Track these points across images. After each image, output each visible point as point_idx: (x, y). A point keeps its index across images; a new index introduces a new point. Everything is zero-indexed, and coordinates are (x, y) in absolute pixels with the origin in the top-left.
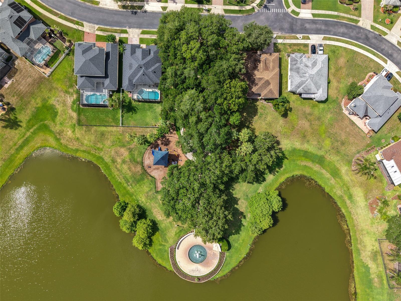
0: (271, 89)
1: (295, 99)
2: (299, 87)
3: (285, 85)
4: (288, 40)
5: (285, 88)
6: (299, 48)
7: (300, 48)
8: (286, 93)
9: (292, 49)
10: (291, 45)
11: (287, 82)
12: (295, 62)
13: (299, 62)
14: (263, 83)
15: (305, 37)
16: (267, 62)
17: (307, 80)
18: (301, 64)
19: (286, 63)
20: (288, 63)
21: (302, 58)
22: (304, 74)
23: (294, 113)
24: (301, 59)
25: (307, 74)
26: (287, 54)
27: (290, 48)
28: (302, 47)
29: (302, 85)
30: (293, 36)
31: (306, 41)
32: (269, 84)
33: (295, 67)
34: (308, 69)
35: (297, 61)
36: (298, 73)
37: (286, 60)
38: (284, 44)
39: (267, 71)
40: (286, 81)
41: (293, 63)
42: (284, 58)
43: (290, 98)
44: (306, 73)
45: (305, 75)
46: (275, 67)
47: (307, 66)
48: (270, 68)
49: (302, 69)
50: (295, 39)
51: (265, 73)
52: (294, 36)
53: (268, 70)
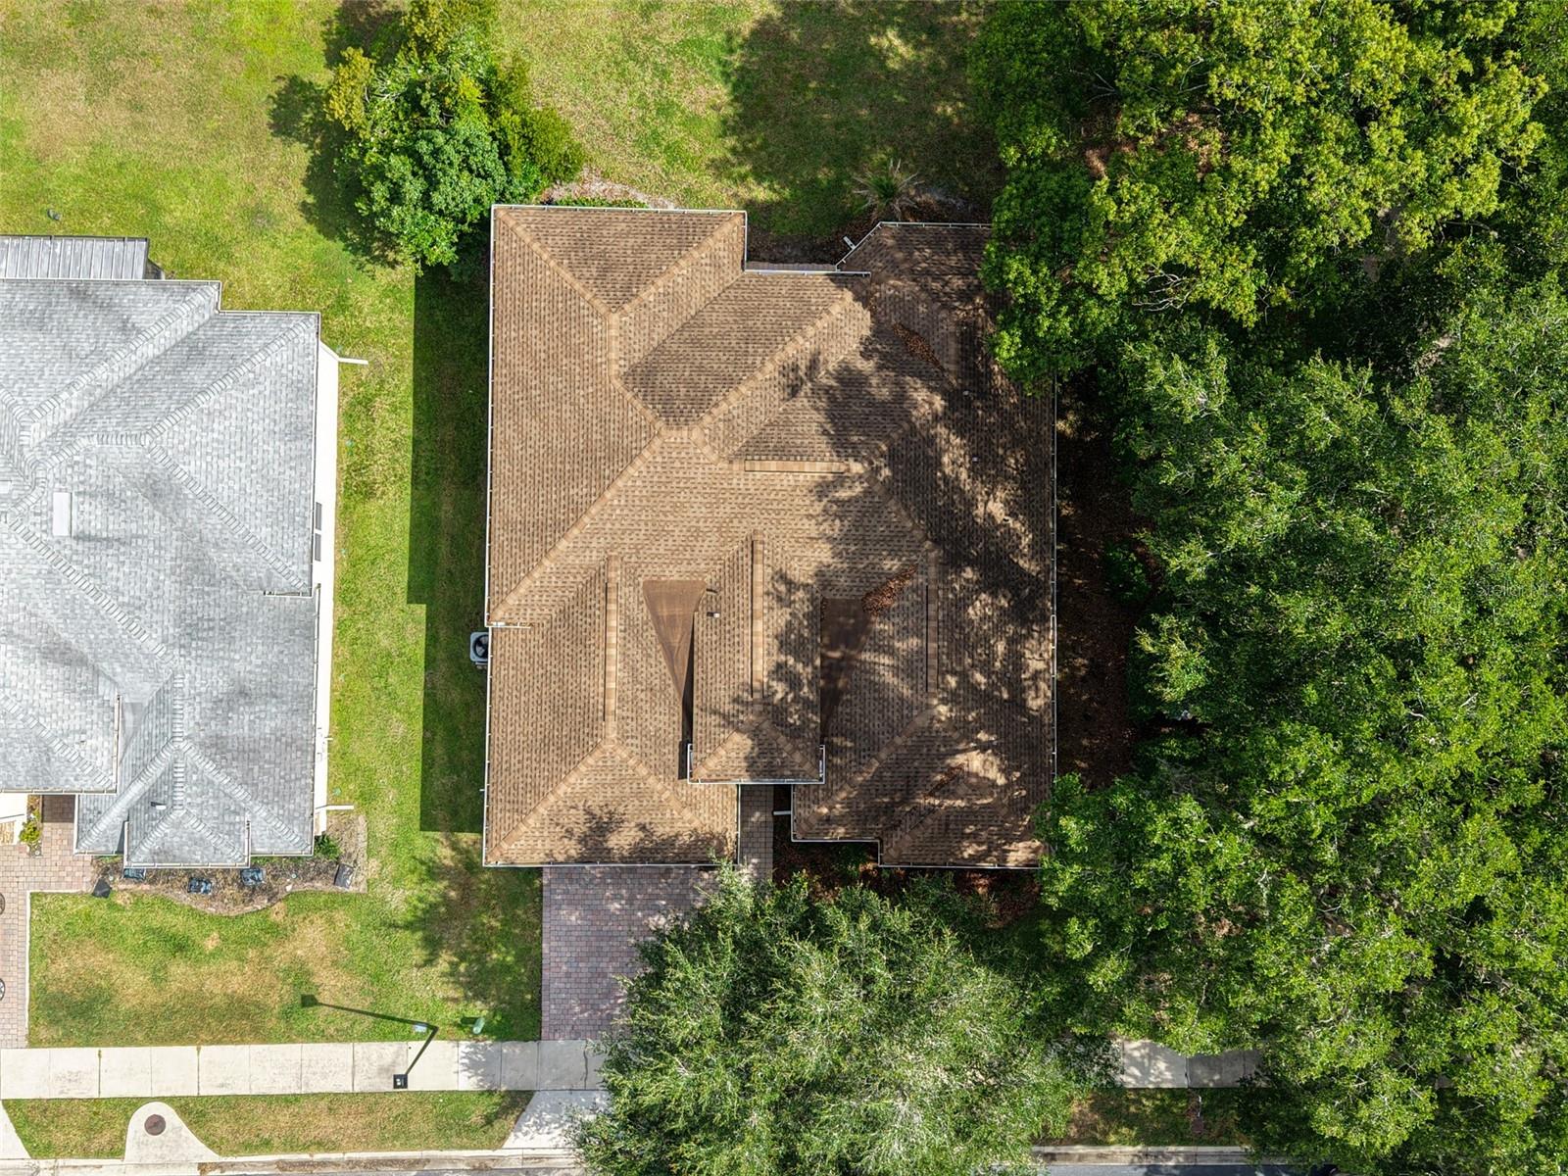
0: (617, 305)
1: (241, 253)
2: (192, 350)
3: (381, 440)
4: (341, 1084)
5: (381, 405)
6: (178, 969)
7: (158, 977)
8: (364, 333)
9: (280, 956)
10: (286, 1015)
11: (356, 487)
12: (241, 725)
13: (187, 719)
14: (731, 382)
15: (90, 1130)
16: (666, 721)
17: (65, 434)
18: (146, 691)
19: (366, 751)
20: (339, 756)
21: (137, 790)
22: (116, 527)
23: (256, 69)
24: (155, 771)
25: (60, 529)
26: (354, 885)
27: (300, 973)
28: (133, 984)
29: (141, 382)
30: (266, 1145)
31: (74, 1078)
32: (644, 377)
33: (250, 660)
34: (46, 612)
35: (217, 747)
36: (197, 570)
37: (367, 798)
38: (387, 1023)
39: (673, 574)
40: (372, 507)
41: (261, 722)
42: (386, 825)
43: (306, 266)
44: (80, 538)
45: (96, 519)
46: (553, 643)
47: (59, 654)
48: (629, 627)
49: (133, 608)
50: (232, 1104)
51: (708, 546)
52: (248, 1147)
53: (655, 594)
